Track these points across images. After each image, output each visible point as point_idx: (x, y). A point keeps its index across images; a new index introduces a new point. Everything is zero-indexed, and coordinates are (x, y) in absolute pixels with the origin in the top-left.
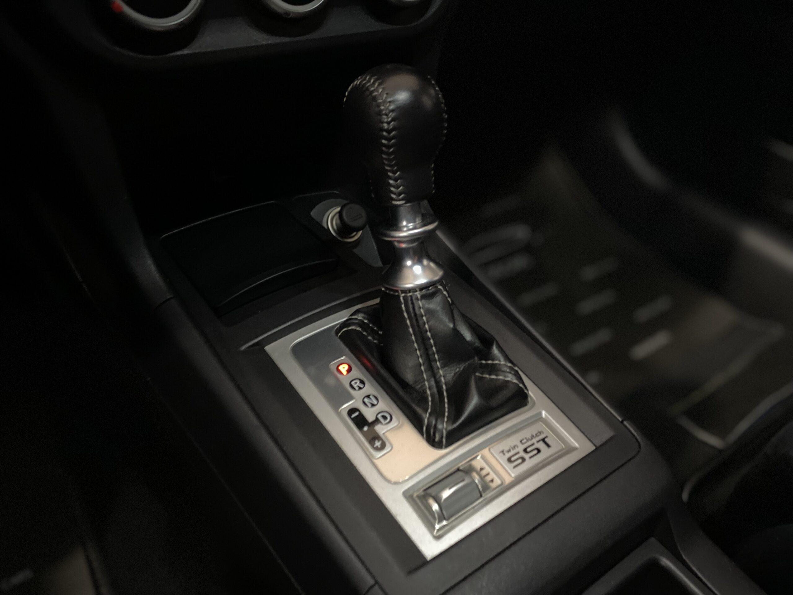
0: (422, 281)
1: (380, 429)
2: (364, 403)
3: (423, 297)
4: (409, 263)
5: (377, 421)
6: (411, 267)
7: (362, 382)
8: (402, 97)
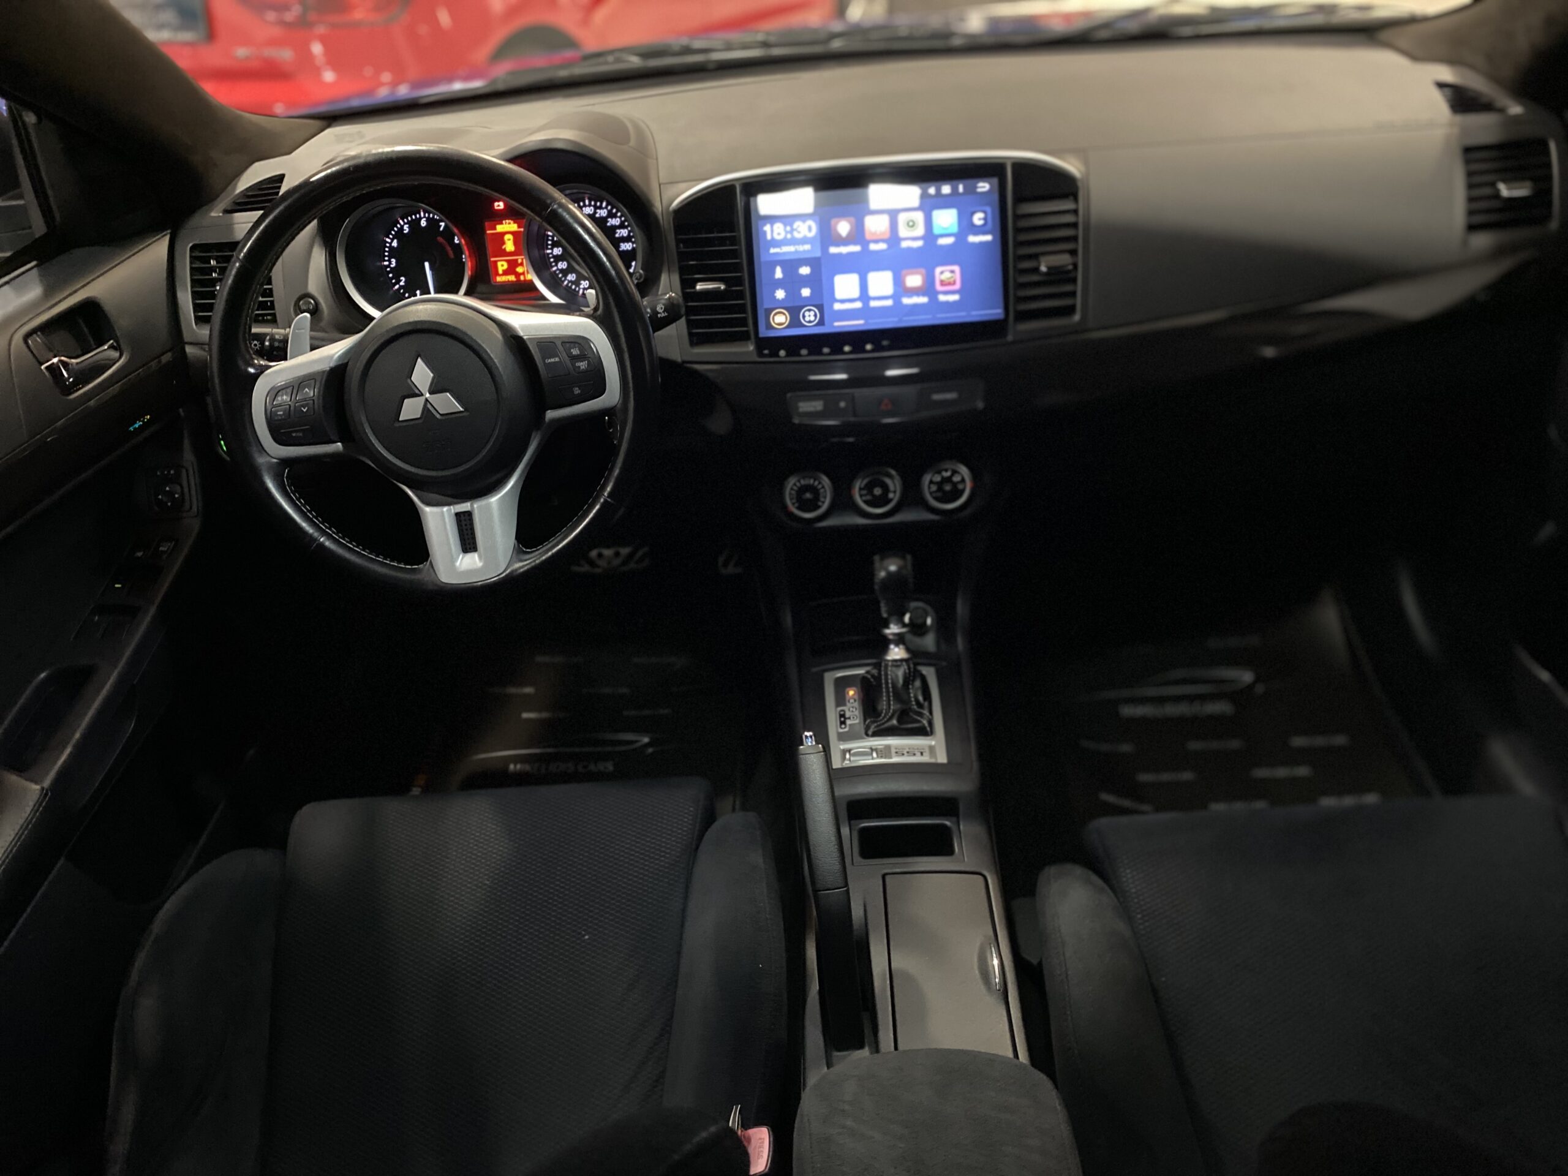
0: (897, 657)
1: (848, 722)
2: (849, 710)
3: (893, 666)
4: (892, 646)
5: (849, 718)
6: (893, 649)
7: (855, 701)
8: (893, 568)
